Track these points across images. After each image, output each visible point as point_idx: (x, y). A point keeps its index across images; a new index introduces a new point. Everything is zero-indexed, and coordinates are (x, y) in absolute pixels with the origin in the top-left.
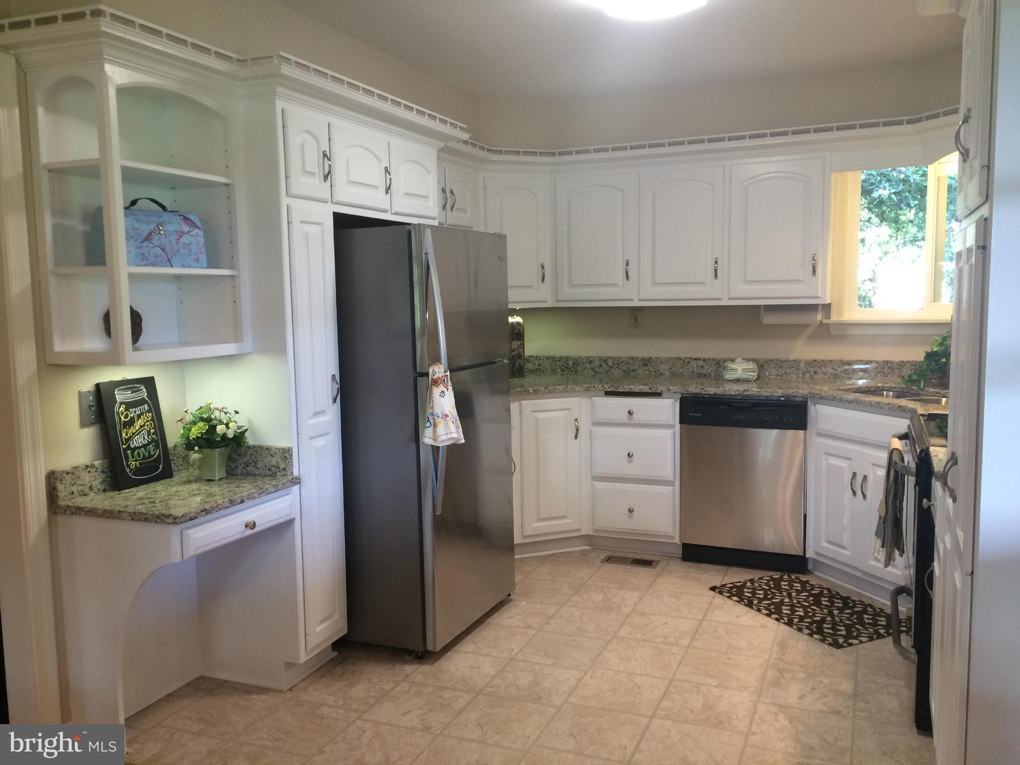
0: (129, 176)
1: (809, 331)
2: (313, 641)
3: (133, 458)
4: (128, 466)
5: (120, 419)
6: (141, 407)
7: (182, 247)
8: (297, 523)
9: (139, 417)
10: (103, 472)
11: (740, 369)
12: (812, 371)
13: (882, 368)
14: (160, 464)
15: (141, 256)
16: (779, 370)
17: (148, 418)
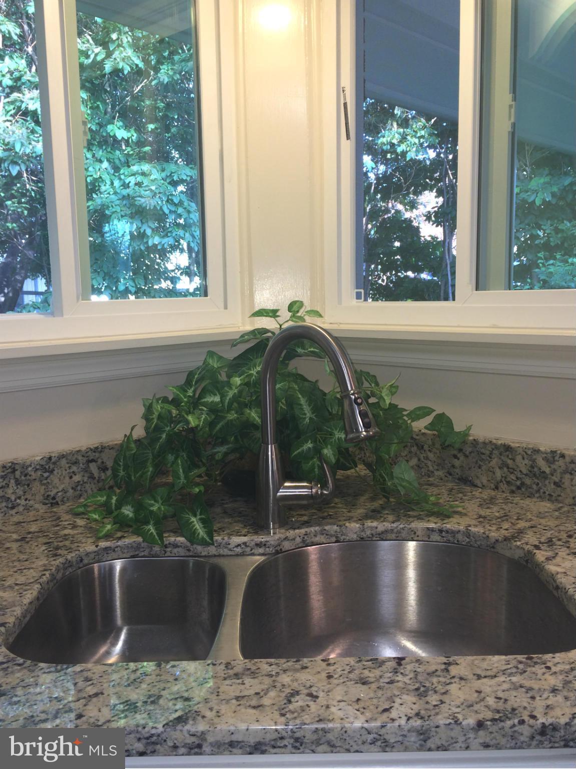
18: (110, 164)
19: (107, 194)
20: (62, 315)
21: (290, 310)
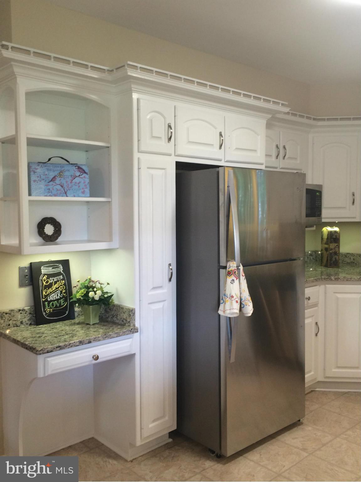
0: (32, 142)
2: (146, 434)
3: (49, 306)
4: (45, 311)
5: (43, 284)
6: (58, 277)
7: (74, 185)
8: (137, 357)
9: (56, 283)
10: (30, 313)
14: (67, 311)
15: (48, 191)
17: (62, 283)
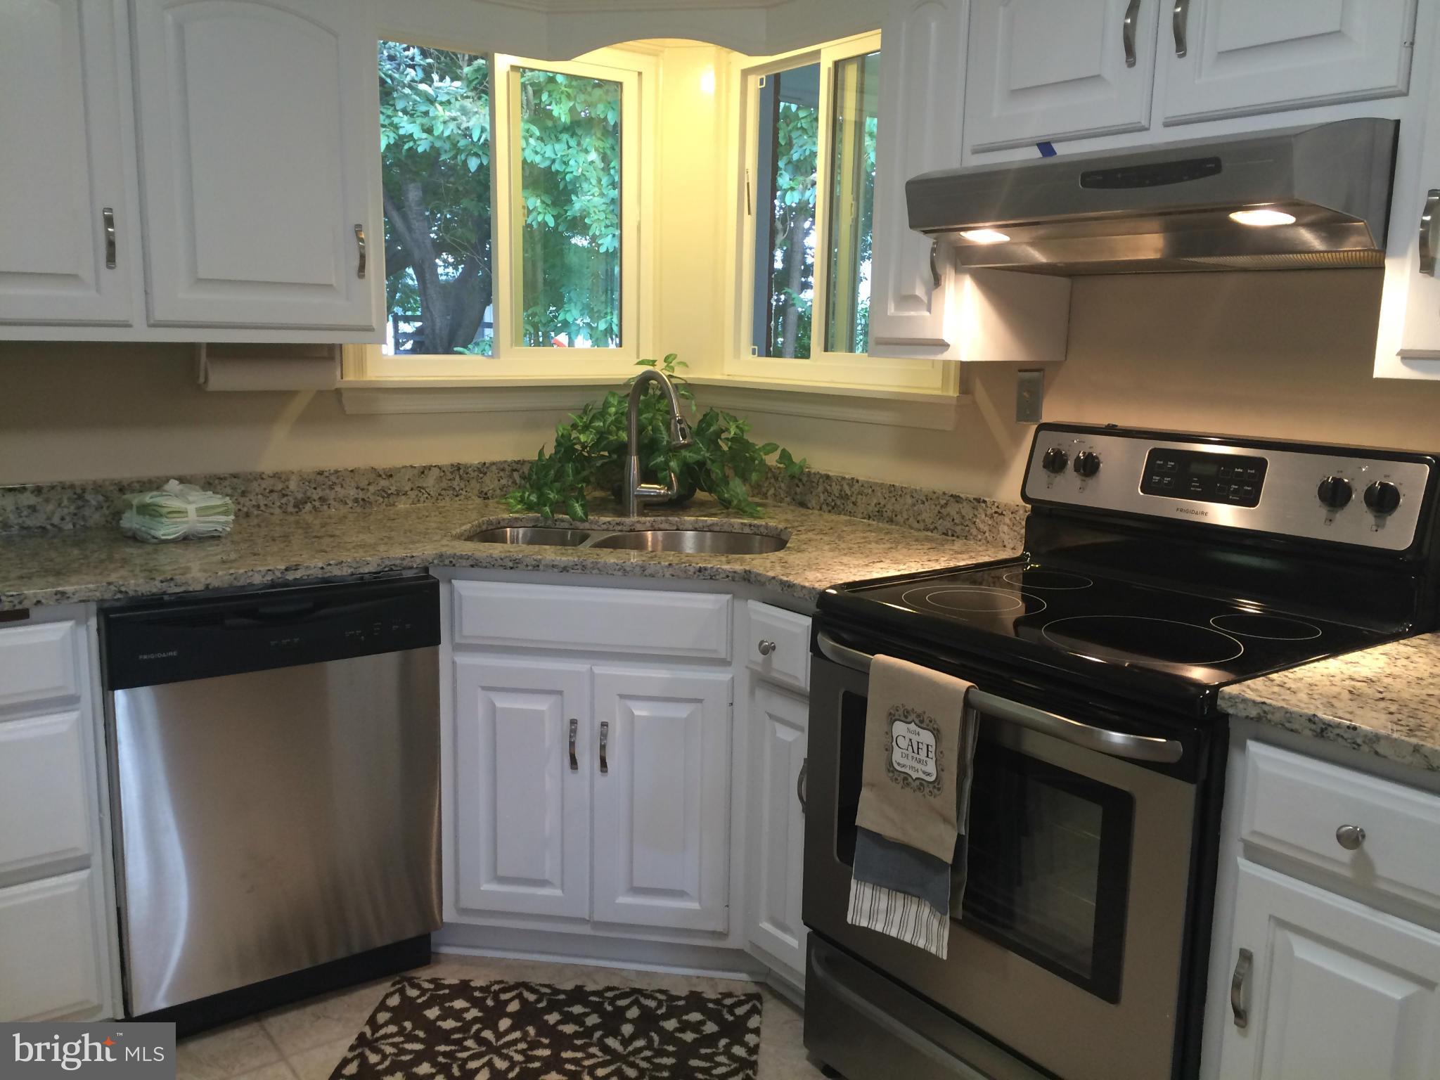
1: (296, 407)
11: (191, 509)
12: (316, 497)
13: (450, 480)
16: (242, 500)
18: (599, 155)
19: (591, 195)
20: (499, 358)
21: (665, 361)
